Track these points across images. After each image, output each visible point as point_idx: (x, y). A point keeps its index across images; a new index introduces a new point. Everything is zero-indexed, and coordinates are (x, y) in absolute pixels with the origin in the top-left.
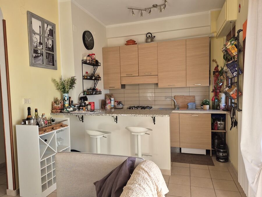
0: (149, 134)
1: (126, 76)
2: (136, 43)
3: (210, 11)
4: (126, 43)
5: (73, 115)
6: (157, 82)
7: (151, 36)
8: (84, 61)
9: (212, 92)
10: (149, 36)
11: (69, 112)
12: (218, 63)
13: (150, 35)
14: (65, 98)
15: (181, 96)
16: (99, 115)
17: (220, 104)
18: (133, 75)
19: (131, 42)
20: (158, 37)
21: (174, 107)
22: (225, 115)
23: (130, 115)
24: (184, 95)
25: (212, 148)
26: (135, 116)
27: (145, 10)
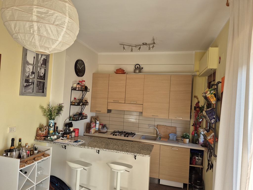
0: (129, 172)
1: (113, 102)
2: (125, 72)
3: (194, 51)
4: (116, 71)
5: (56, 144)
6: (142, 111)
8: (74, 88)
9: (192, 126)
10: (138, 67)
11: (52, 140)
12: (199, 100)
13: (138, 66)
14: (50, 125)
15: (163, 125)
16: (81, 147)
17: (199, 139)
18: (119, 102)
19: (120, 71)
20: (146, 69)
21: (156, 136)
22: (203, 151)
23: (112, 151)
24: (167, 125)
25: (189, 182)
26: (116, 152)
27: (136, 46)
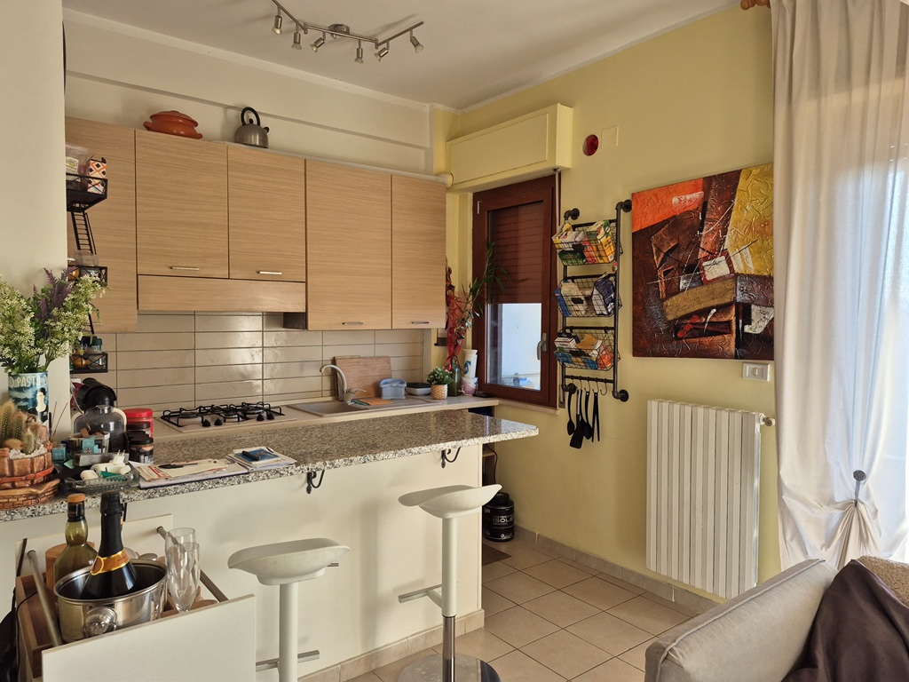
2: (198, 131)
3: (428, 105)
4: (150, 121)
6: (303, 310)
7: (255, 122)
9: (436, 345)
10: (251, 121)
13: (252, 116)
15: (352, 358)
17: (464, 378)
18: (201, 273)
20: (277, 135)
22: (492, 409)
27: (304, 28)
